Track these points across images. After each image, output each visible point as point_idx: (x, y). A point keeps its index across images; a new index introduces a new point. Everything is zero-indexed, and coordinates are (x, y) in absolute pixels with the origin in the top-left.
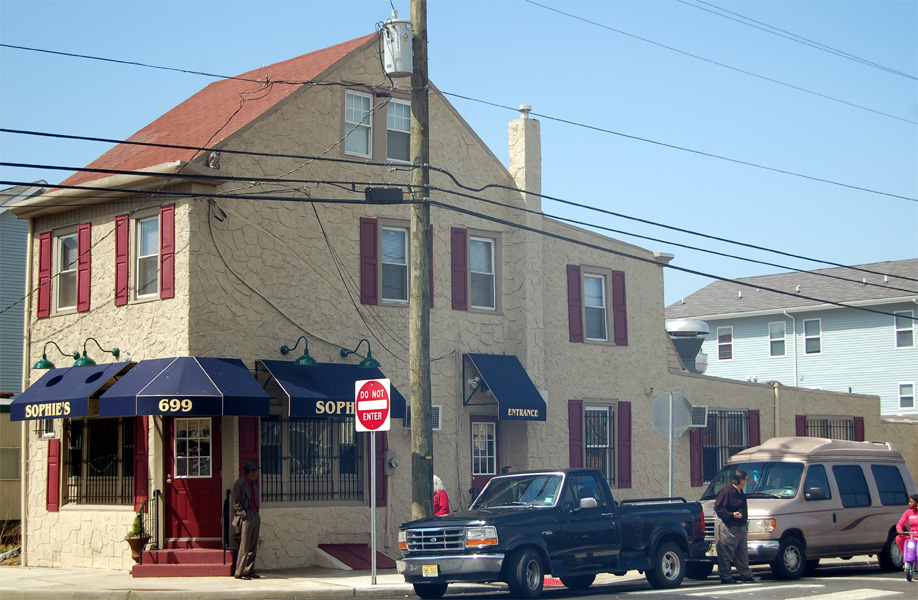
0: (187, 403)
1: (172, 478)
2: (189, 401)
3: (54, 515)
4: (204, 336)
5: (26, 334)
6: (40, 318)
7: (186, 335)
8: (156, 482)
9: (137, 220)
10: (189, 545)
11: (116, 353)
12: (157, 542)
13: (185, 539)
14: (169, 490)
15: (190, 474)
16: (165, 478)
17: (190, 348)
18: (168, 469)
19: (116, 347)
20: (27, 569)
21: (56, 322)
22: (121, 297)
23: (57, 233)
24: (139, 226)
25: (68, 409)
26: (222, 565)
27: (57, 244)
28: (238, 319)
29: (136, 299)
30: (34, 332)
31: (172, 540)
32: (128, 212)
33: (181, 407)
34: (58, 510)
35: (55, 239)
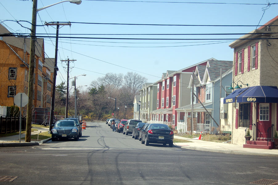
0: (254, 99)
1: (259, 120)
2: (255, 98)
3: (237, 130)
4: (265, 80)
5: (233, 80)
6: (236, 76)
7: (259, 79)
8: (254, 122)
9: (252, 47)
10: (263, 140)
11: (247, 85)
12: (254, 138)
13: (262, 138)
14: (258, 124)
15: (264, 120)
16: (257, 120)
17: (261, 83)
18: (257, 118)
19: (247, 83)
20: (232, 144)
21: (238, 76)
22: (249, 69)
23: (239, 52)
24: (253, 49)
25: (232, 100)
26: (267, 146)
27: (239, 55)
28: (277, 75)
29: (252, 69)
30: (234, 79)
31: (258, 138)
32: (250, 45)
33: (253, 100)
34: (237, 129)
35: (239, 53)
